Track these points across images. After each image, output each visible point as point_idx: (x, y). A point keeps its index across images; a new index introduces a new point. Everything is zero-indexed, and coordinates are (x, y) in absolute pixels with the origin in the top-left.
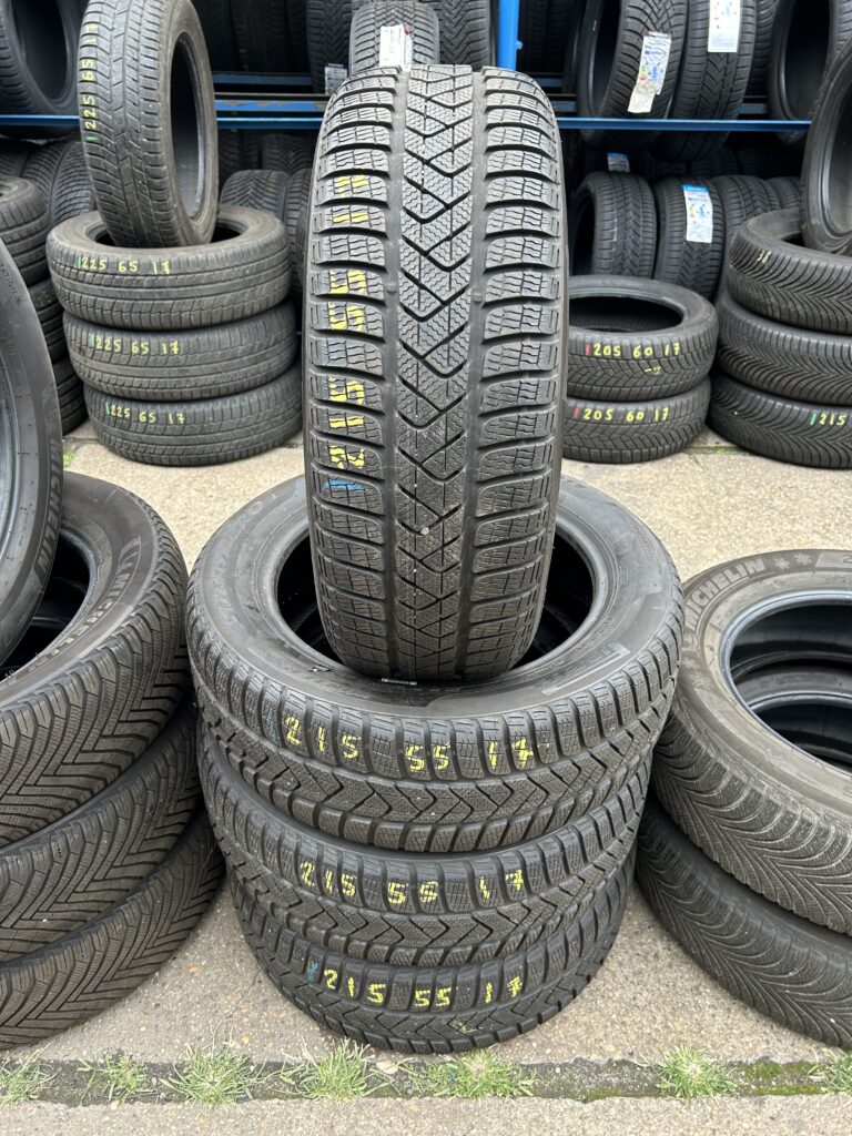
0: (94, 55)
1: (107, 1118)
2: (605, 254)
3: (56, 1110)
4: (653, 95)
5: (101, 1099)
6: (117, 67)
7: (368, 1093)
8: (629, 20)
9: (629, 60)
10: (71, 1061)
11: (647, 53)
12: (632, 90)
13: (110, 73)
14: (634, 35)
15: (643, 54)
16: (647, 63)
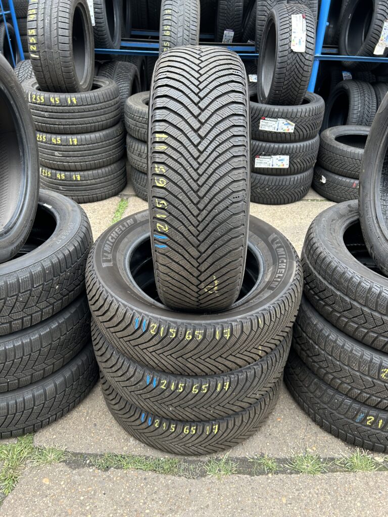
0: (170, 24)
1: (270, 481)
2: (355, 116)
3: (246, 478)
4: (385, 48)
5: (262, 473)
6: (180, 29)
7: (376, 469)
8: (378, 15)
9: (377, 32)
10: (242, 458)
11: (385, 29)
12: (376, 45)
13: (177, 33)
14: (380, 22)
15: (383, 29)
16: (384, 34)
